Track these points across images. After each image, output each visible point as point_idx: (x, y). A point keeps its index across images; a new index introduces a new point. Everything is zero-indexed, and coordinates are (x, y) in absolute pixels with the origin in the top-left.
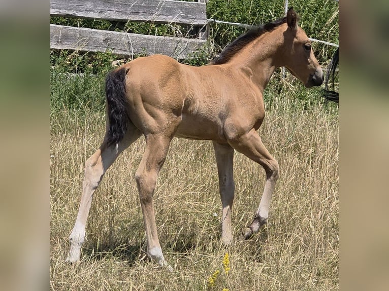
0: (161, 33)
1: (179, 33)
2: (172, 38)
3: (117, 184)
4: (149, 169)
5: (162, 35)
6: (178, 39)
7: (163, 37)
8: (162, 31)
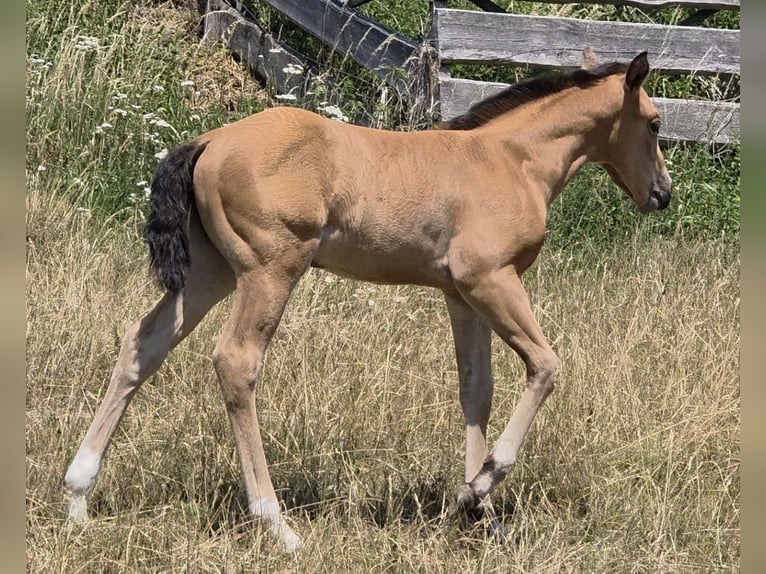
0: (680, 93)
1: (717, 92)
2: (701, 103)
3: (601, 392)
4: (241, 341)
5: (681, 98)
6: (715, 104)
7: (684, 101)
8: (681, 89)
